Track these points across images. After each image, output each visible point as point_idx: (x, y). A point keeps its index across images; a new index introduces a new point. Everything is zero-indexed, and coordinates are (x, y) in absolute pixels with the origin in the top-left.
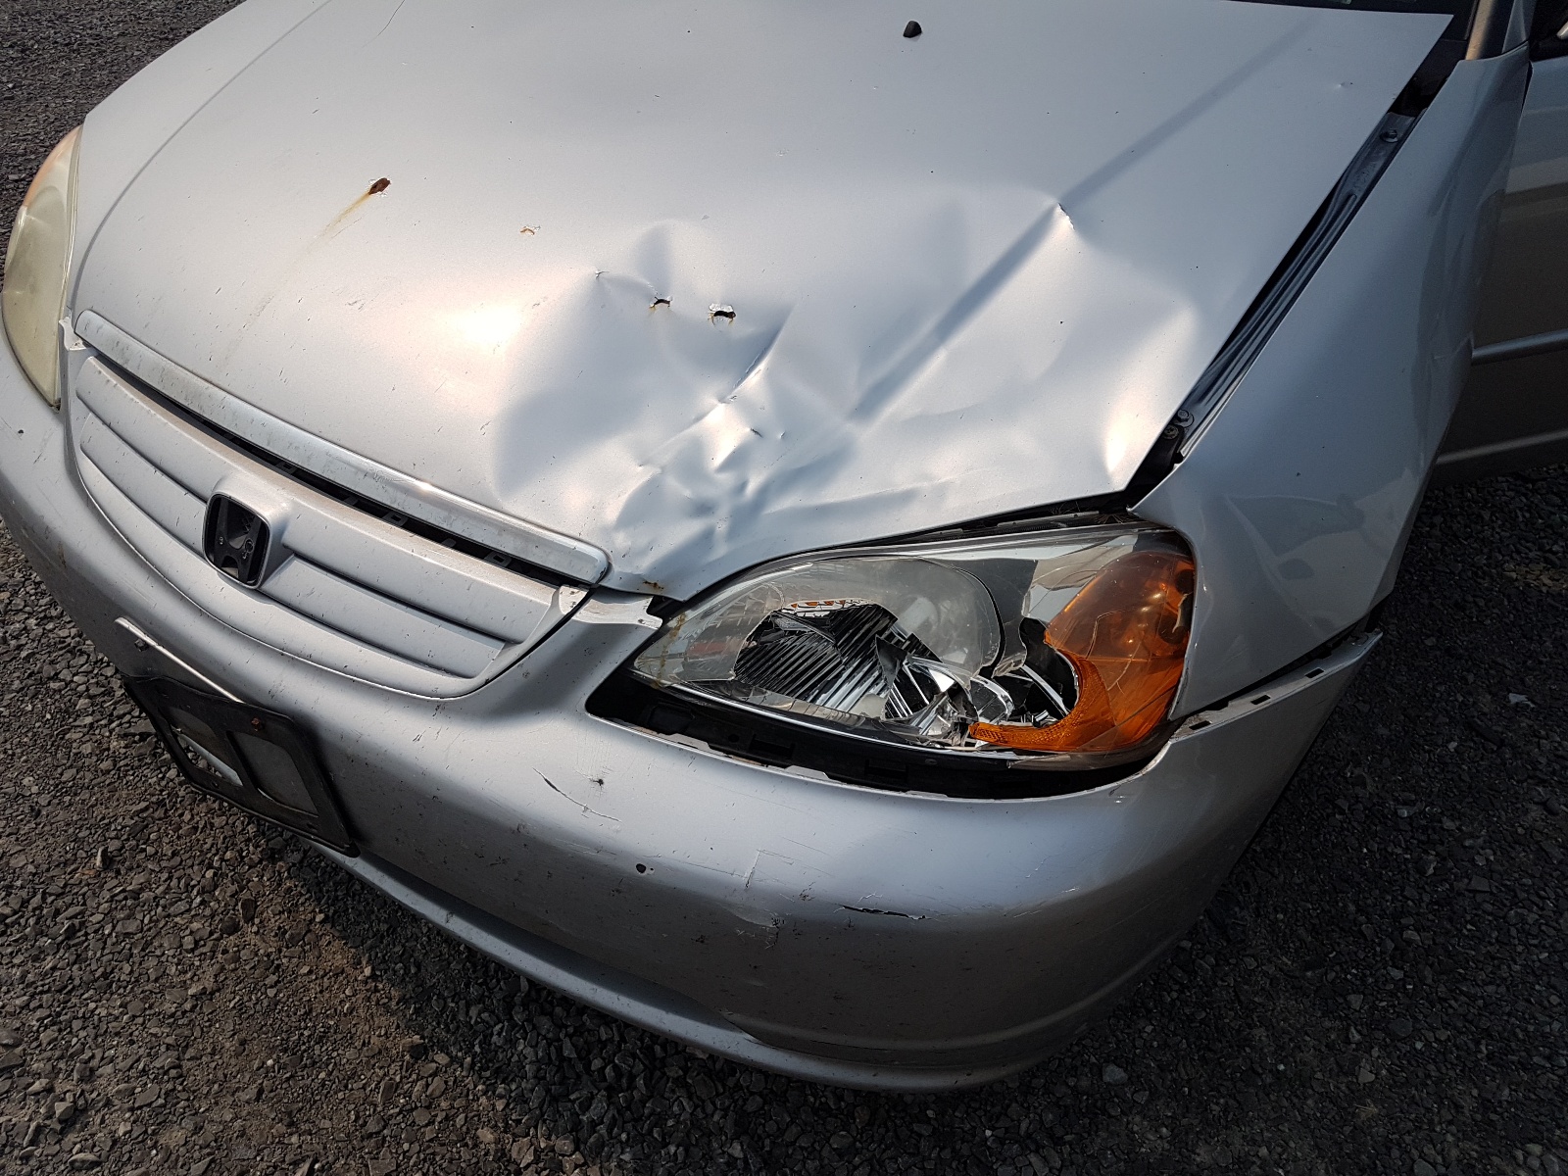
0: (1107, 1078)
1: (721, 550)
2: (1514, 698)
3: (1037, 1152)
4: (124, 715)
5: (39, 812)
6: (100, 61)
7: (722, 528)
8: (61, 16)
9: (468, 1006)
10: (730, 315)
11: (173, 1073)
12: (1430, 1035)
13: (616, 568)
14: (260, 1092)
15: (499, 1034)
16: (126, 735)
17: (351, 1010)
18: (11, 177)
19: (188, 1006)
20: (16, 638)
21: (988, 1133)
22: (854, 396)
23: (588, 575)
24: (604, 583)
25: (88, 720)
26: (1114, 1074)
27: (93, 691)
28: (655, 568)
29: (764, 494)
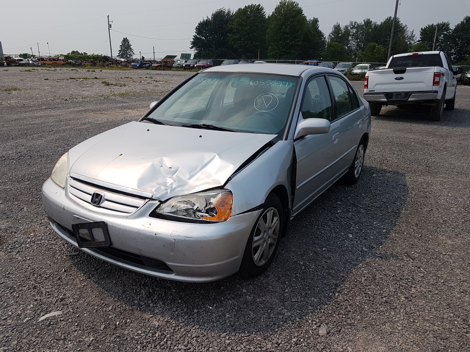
0: (243, 292)
1: (169, 194)
2: (324, 249)
3: (230, 300)
4: (66, 253)
5: (51, 266)
6: (48, 159)
7: (169, 192)
8: (38, 151)
9: (133, 286)
10: (171, 168)
11: (80, 294)
12: (299, 286)
13: (154, 196)
14: (96, 296)
15: (138, 289)
16: (67, 256)
17: (111, 287)
18: (32, 177)
19: (82, 287)
20: (43, 243)
21: (222, 298)
22: (188, 177)
23: (150, 197)
24: (152, 198)
25: (59, 254)
26: (244, 291)
27: (60, 250)
28: (159, 196)
29: (175, 188)
